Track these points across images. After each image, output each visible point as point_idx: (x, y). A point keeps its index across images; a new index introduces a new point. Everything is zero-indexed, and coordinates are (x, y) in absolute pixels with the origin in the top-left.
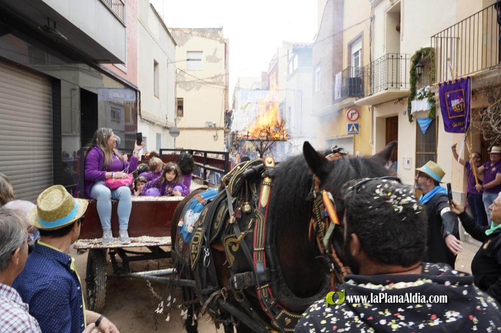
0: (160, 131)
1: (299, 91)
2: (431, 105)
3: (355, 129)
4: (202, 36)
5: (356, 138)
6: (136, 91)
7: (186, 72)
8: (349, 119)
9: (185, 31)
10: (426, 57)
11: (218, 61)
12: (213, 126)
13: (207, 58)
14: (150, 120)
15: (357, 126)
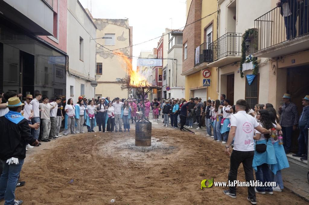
0: (83, 82)
1: (175, 59)
2: (255, 65)
3: (208, 83)
4: (115, 24)
5: (209, 89)
6: (66, 56)
7: (104, 46)
8: (204, 76)
9: (104, 21)
10: (252, 35)
11: (125, 40)
12: (121, 81)
13: (117, 38)
14: (75, 75)
15: (209, 81)
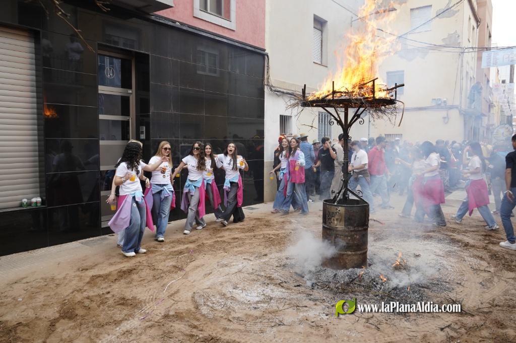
6: (260, 55)
11: (454, 15)
12: (443, 105)
13: (437, 13)
